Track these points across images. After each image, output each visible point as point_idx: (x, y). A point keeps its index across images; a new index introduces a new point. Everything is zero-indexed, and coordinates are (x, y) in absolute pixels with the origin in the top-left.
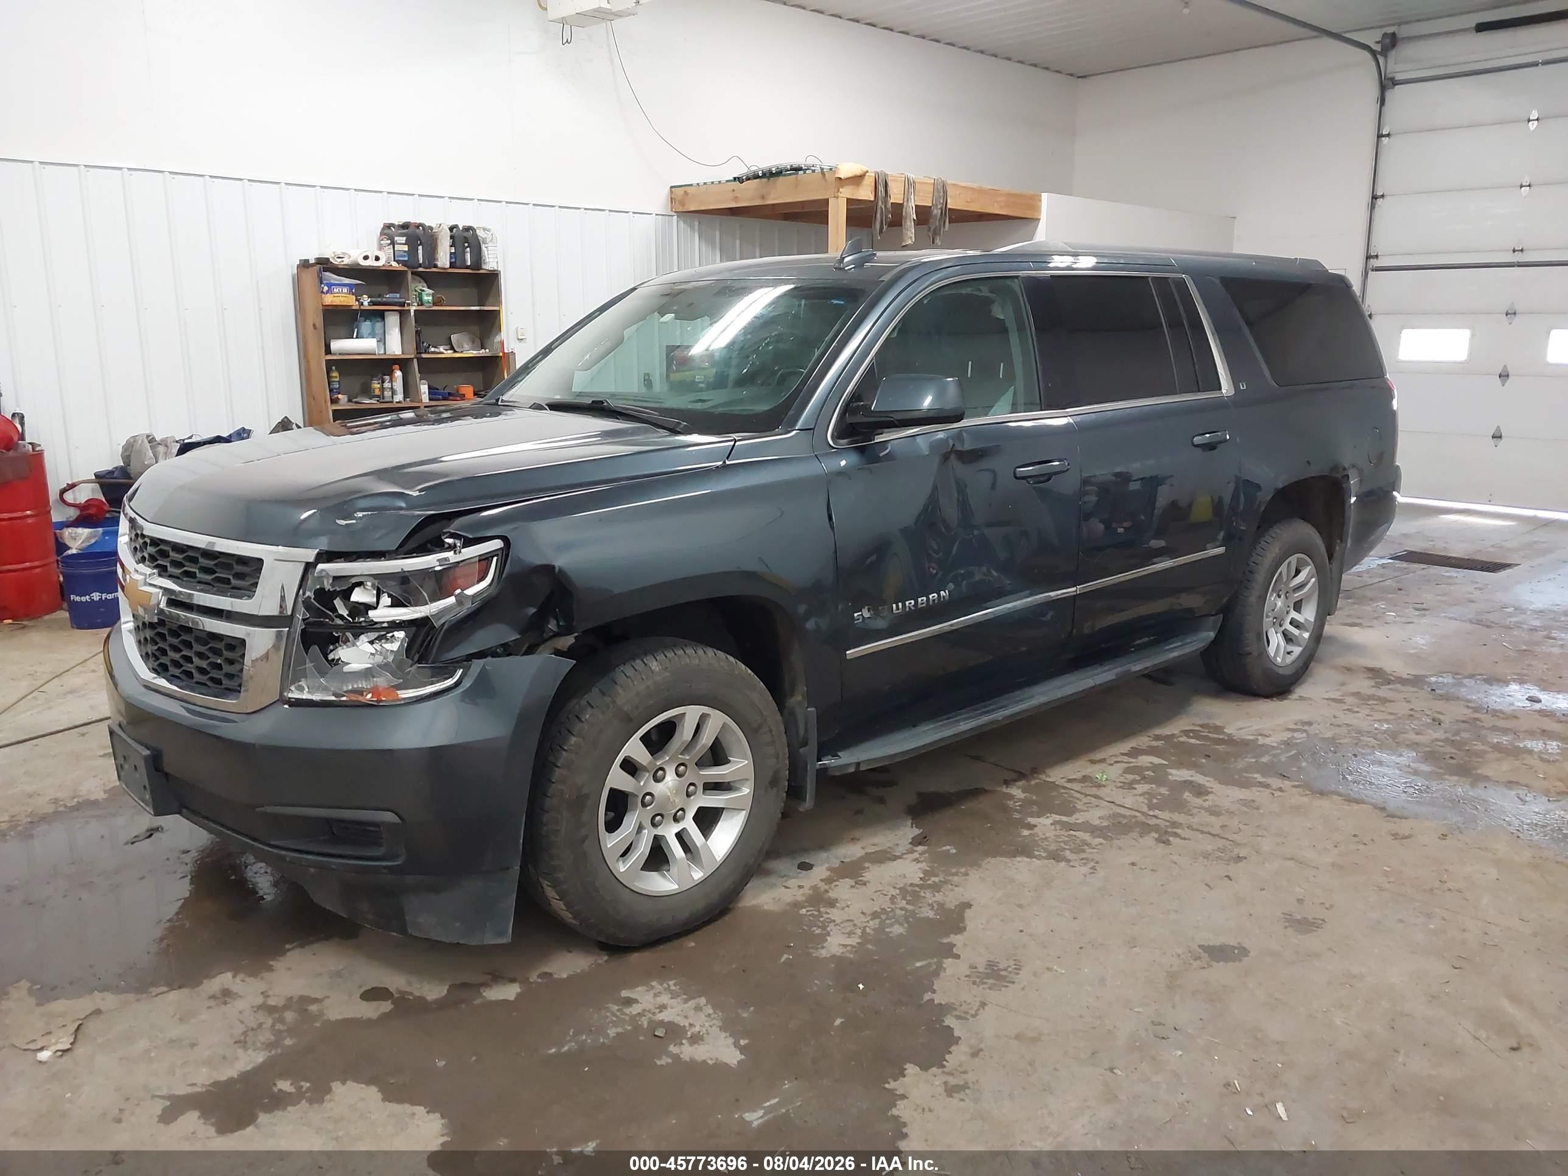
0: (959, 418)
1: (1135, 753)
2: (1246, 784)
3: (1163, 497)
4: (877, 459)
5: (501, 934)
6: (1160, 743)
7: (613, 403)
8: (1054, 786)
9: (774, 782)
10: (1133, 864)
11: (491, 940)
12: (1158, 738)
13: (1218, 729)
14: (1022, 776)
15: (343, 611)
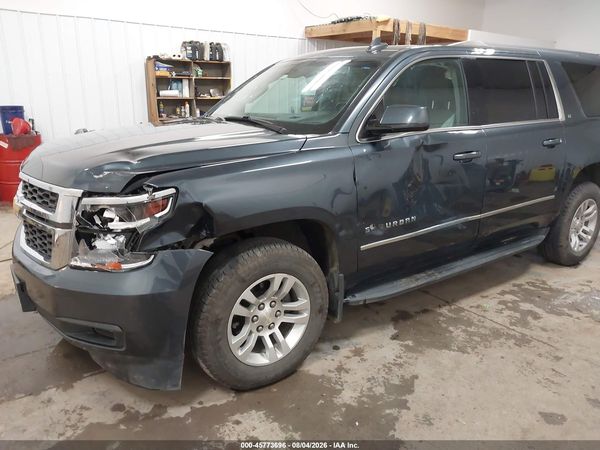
0: (426, 128)
1: (503, 293)
2: (560, 314)
3: (519, 169)
4: (382, 149)
5: (176, 385)
6: (516, 288)
7: (252, 118)
8: (463, 310)
9: (320, 311)
10: (502, 358)
11: (170, 388)
12: (514, 285)
13: (544, 283)
14: (448, 303)
15: (98, 222)
